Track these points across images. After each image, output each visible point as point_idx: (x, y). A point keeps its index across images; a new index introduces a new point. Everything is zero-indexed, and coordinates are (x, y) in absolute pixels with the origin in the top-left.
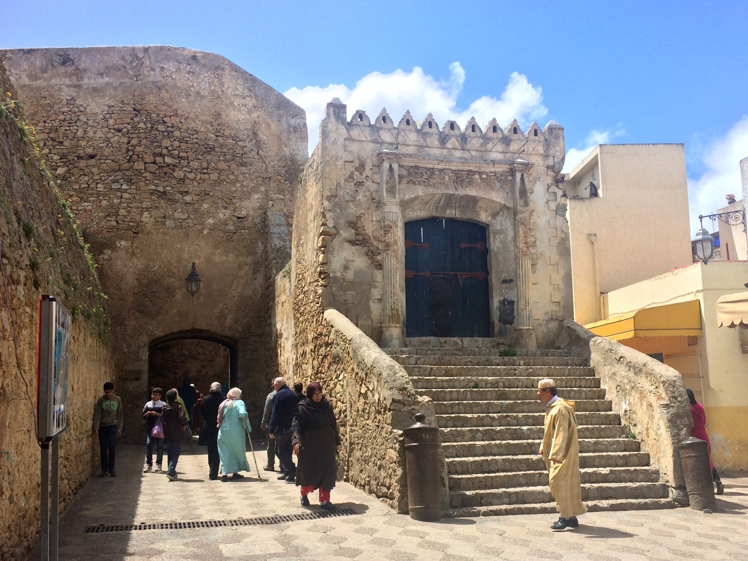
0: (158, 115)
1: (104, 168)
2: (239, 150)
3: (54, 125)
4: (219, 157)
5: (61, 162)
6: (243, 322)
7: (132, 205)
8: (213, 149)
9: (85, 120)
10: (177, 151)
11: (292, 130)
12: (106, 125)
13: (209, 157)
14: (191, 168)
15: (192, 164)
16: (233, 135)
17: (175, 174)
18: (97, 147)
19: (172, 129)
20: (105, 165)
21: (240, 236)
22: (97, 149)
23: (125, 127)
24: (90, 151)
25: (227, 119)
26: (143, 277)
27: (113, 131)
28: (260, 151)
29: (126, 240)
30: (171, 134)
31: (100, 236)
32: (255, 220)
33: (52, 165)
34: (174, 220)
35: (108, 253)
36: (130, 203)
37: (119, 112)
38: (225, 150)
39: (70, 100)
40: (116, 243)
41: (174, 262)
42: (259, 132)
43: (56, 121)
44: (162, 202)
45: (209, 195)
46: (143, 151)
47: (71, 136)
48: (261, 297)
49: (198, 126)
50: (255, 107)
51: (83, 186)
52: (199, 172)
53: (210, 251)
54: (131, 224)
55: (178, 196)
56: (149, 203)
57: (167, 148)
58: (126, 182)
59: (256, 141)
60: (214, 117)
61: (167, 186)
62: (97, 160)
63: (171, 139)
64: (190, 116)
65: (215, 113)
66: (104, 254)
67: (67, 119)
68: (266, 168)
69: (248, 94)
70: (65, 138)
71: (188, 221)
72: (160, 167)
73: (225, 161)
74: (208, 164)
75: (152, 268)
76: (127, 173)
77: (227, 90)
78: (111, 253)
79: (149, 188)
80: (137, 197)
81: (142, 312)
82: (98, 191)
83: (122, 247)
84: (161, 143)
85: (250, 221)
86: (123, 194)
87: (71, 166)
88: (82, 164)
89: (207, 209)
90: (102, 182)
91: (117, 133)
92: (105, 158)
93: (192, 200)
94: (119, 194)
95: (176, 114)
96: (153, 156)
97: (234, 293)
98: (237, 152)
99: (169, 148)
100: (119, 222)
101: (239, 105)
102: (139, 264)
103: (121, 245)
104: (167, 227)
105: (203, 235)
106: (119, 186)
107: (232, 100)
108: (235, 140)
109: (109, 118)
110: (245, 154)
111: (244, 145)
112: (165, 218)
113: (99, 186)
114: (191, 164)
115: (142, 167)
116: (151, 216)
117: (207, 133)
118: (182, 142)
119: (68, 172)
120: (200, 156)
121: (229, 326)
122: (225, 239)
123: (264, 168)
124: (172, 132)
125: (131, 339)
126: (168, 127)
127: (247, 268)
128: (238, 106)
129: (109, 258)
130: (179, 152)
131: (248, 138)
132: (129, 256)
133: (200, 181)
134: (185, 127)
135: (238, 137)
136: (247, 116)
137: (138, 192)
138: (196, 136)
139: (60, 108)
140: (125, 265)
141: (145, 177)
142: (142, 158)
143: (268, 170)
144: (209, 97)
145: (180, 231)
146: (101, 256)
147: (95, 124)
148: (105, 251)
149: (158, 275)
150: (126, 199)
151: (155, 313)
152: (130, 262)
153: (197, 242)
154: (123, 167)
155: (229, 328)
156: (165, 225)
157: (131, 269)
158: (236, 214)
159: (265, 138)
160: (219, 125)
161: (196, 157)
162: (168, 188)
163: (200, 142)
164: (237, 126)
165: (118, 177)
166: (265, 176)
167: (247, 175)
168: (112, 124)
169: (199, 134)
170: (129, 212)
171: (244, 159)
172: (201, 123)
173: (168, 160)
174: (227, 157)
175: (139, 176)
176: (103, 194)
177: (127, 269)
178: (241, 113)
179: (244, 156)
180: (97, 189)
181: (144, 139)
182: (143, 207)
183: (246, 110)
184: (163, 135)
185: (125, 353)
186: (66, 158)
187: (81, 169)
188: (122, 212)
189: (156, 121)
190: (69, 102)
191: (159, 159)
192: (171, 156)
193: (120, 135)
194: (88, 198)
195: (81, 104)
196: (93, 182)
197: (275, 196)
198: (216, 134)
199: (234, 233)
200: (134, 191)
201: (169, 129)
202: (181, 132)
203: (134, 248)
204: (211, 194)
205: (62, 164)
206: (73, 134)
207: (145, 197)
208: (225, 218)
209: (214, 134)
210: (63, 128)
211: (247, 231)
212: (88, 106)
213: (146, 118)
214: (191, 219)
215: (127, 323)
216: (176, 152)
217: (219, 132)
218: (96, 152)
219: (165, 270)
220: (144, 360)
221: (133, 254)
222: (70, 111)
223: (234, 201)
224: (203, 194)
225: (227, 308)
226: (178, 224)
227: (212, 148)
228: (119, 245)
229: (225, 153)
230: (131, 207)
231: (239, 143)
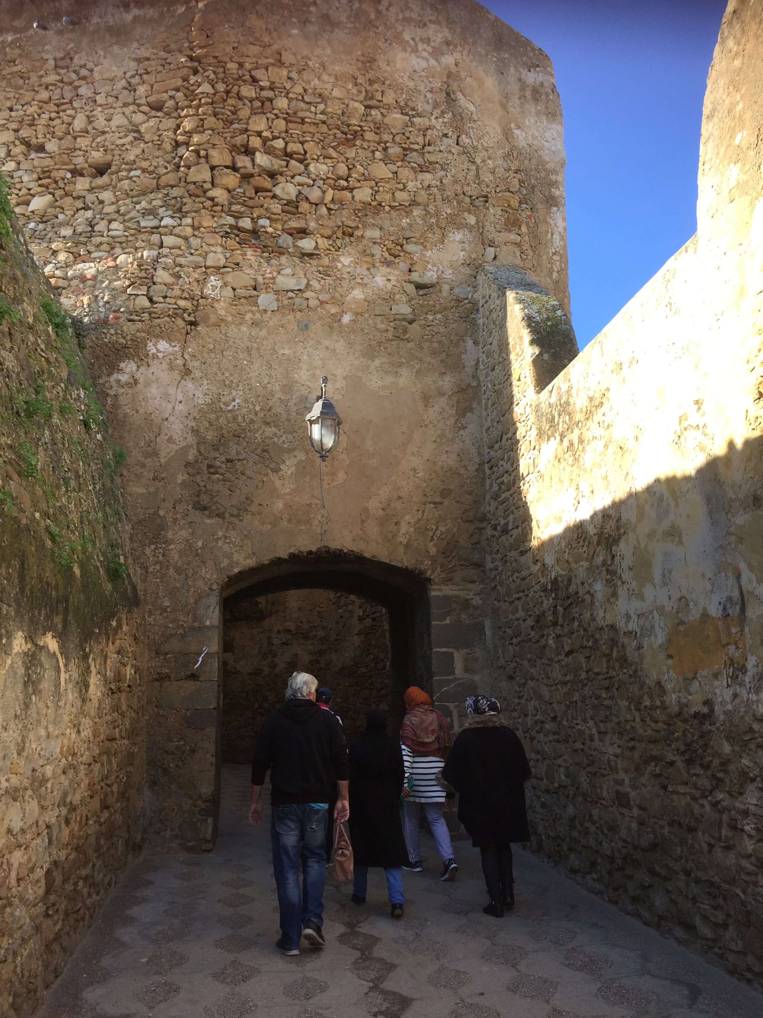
0: (241, 65)
1: (126, 187)
2: (418, 136)
3: (28, 112)
4: (373, 152)
5: (40, 186)
6: (438, 533)
7: (182, 260)
8: (358, 134)
9: (90, 95)
10: (281, 141)
11: (528, 93)
12: (131, 100)
13: (351, 153)
14: (313, 176)
15: (316, 168)
16: (402, 104)
17: (278, 191)
18: (113, 147)
19: (270, 94)
20: (127, 182)
21: (423, 327)
22: (112, 150)
23: (171, 97)
24: (97, 156)
25: (388, 68)
26: (207, 425)
27: (146, 109)
28: (464, 136)
29: (170, 340)
30: (268, 104)
31: (112, 331)
32: (456, 291)
33: (21, 193)
34: (277, 292)
35: (128, 370)
36: (178, 256)
37: (160, 68)
38: (386, 137)
39: (62, 59)
40: (146, 346)
41: (278, 388)
42: (460, 96)
43: (33, 103)
44: (249, 252)
45: (351, 235)
46: (208, 142)
47: (60, 130)
48: (476, 470)
49: (327, 86)
50: (448, 43)
51: (79, 229)
52: (329, 185)
53: (356, 362)
54: (182, 303)
55: (286, 240)
56: (221, 256)
57: (259, 134)
58: (170, 212)
59: (454, 116)
60: (360, 65)
61: (259, 217)
62: (112, 174)
63: (269, 115)
64: (310, 63)
65: (362, 58)
66: (120, 370)
67: (54, 97)
68: (478, 176)
69: (433, 18)
70: (48, 136)
71: (308, 294)
72: (247, 177)
73: (387, 160)
74: (349, 169)
75: (227, 404)
76: (175, 192)
77: (387, 9)
78: (135, 368)
79: (222, 222)
80: (195, 242)
81: (205, 508)
82: (113, 237)
83: (160, 355)
84: (247, 124)
85: (445, 294)
86: (163, 237)
87: (59, 193)
88: (82, 184)
89: (349, 266)
90: (121, 219)
91: (154, 113)
92: (128, 167)
93: (316, 248)
94: (155, 238)
95: (280, 61)
96: (231, 152)
97: (416, 462)
98: (412, 139)
99: (264, 134)
100: (155, 299)
101: (413, 39)
102: (199, 394)
103: (158, 351)
104: (262, 308)
105: (341, 326)
106: (155, 223)
107: (400, 28)
108: (407, 114)
109: (139, 84)
110: (429, 145)
111: (427, 123)
112: (255, 289)
113: (114, 225)
114: (312, 168)
115: (207, 176)
116: (225, 284)
117: (346, 101)
118: (291, 122)
119: (52, 205)
120: (331, 150)
121: (405, 541)
122: (390, 335)
123: (472, 173)
124: (271, 100)
125: (180, 574)
126: (262, 89)
127: (443, 401)
128: (412, 42)
129: (131, 381)
130: (286, 143)
131: (434, 108)
132: (176, 375)
133: (332, 206)
134: (298, 89)
135: (413, 109)
136: (433, 62)
137: (196, 233)
138: (321, 107)
139: (41, 77)
140: (166, 396)
141: (212, 199)
142: (207, 157)
143: (482, 178)
144: (349, 25)
145: (291, 317)
146: (115, 376)
147: (111, 100)
148: (122, 365)
149: (240, 418)
150: (171, 248)
151: (235, 512)
152: (179, 391)
153: (327, 343)
154: (164, 180)
155: (407, 546)
156: (256, 304)
157: (180, 407)
158: (415, 277)
159: (472, 108)
160: (371, 82)
161: (324, 152)
162: (262, 222)
163: (330, 121)
164: (411, 84)
165: (154, 203)
166: (475, 193)
167: (435, 190)
168: (144, 95)
169: (329, 103)
170: (178, 276)
171: (427, 155)
172: (332, 79)
173: (261, 159)
174: (390, 151)
175: (198, 196)
176: (121, 243)
177: (170, 406)
178: (419, 57)
179: (427, 148)
180: (110, 233)
181: (210, 116)
182: (209, 263)
183: (430, 49)
184: (252, 109)
185: (164, 610)
186: (49, 177)
187: (78, 198)
188: (162, 276)
189: (235, 76)
190: (61, 63)
191: (243, 161)
192: (269, 151)
193: (159, 114)
194: (89, 252)
195: (82, 62)
196: (103, 219)
197: (500, 238)
198: (366, 103)
199: (410, 323)
200: (189, 231)
201: (265, 94)
202: (290, 100)
203: (186, 356)
204: (358, 233)
205: (40, 189)
206: (65, 125)
207: (212, 241)
208: (389, 286)
209: (361, 102)
210: (46, 116)
211: (439, 316)
212: (96, 66)
213: (214, 72)
214: (315, 291)
215: (170, 535)
216: (279, 144)
217: (372, 98)
218: (109, 157)
219: (258, 408)
220: (209, 628)
221: (187, 372)
222: (62, 81)
223: (410, 248)
224: (339, 234)
225: (400, 498)
226: (286, 302)
227: (356, 132)
228: (154, 351)
229: (385, 143)
230: (181, 266)
231: (417, 120)
